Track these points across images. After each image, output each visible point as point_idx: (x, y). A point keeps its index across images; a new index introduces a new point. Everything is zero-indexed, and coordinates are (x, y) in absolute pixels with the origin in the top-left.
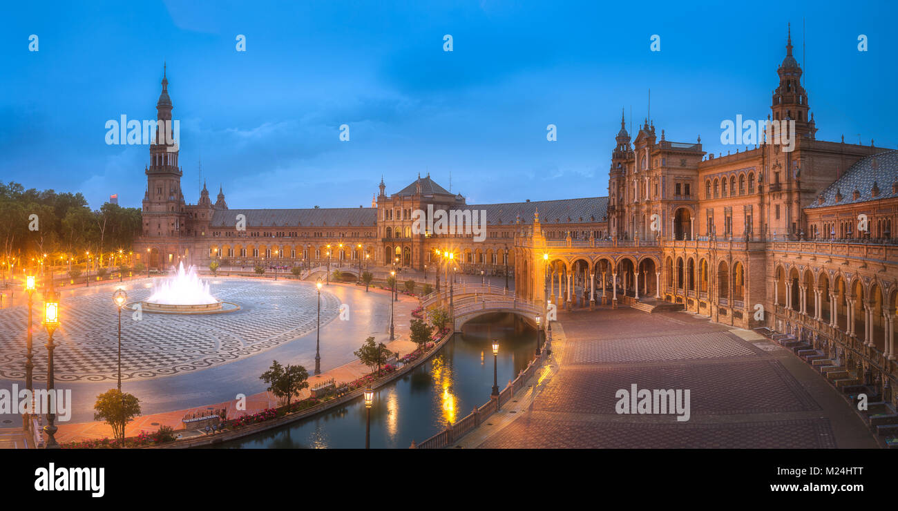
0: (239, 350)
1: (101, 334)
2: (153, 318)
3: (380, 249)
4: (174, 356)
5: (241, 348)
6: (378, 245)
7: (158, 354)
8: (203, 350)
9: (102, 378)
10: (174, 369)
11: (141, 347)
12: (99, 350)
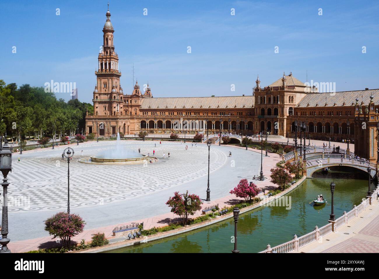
0: (156, 186)
1: (60, 179)
2: (98, 167)
3: (256, 123)
4: (111, 191)
5: (157, 185)
6: (255, 120)
7: (100, 190)
8: (131, 187)
9: (58, 207)
10: (110, 199)
11: (88, 186)
12: (58, 189)
